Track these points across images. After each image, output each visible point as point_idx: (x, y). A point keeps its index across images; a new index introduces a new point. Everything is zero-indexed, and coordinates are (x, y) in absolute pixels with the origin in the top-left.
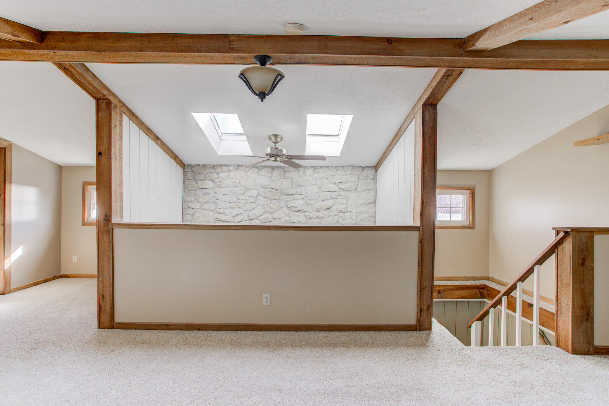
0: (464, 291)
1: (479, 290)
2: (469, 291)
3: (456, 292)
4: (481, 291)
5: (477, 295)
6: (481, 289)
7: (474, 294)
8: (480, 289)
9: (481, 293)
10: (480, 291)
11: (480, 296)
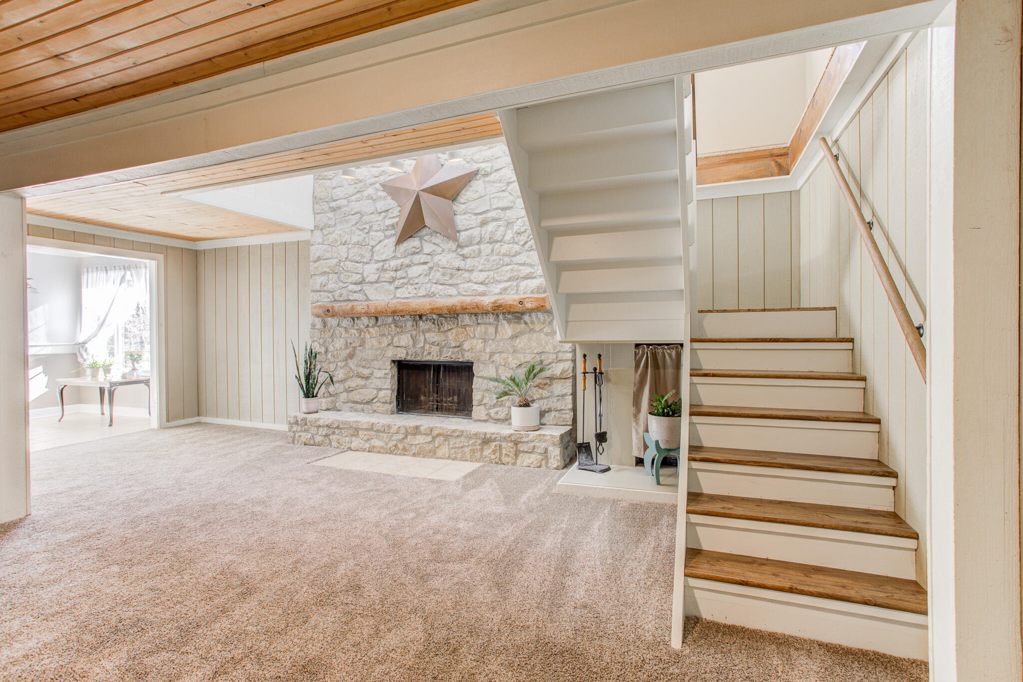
0: (742, 165)
1: (774, 160)
2: (752, 164)
3: (725, 169)
4: (780, 160)
5: (770, 169)
6: (777, 156)
7: (763, 168)
8: (776, 158)
9: (779, 166)
10: (776, 162)
11: (776, 171)
